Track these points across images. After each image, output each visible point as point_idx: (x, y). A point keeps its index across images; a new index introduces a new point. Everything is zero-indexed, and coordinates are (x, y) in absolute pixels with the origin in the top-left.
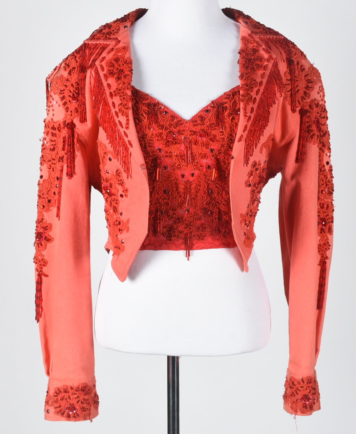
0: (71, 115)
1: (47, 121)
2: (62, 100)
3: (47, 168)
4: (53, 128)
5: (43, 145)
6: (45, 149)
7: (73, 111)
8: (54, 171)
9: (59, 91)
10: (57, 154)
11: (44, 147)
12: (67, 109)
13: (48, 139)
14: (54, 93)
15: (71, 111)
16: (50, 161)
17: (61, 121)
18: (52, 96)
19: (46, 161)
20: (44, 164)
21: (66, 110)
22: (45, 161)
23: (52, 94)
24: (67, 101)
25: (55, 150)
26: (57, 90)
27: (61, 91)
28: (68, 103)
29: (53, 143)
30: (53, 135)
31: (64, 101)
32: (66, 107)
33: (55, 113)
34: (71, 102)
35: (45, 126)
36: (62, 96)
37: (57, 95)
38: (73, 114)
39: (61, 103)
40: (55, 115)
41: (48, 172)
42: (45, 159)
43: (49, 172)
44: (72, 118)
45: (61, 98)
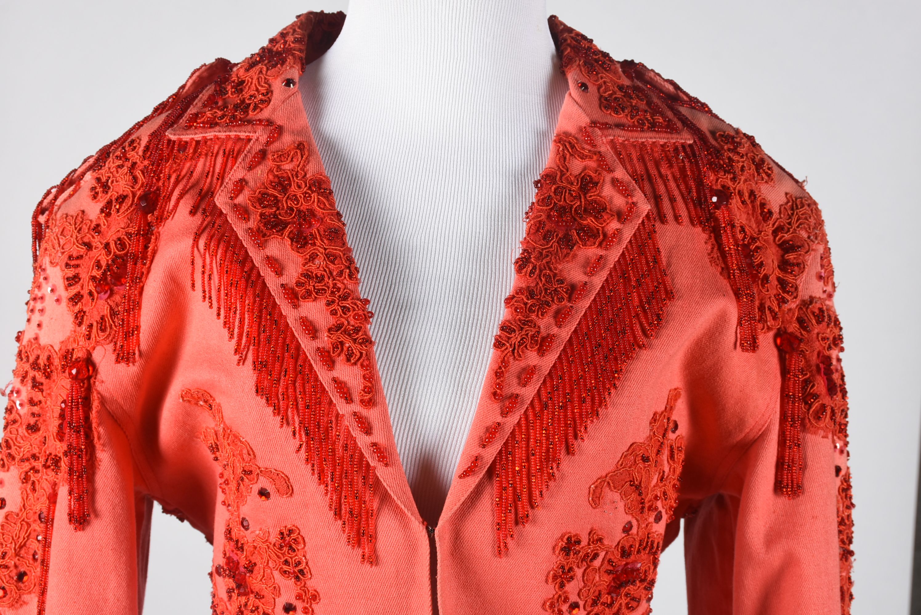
0: (89, 337)
1: (25, 340)
2: (70, 285)
3: (17, 477)
4: (35, 365)
5: (9, 410)
6: (15, 422)
7: (95, 324)
8: (34, 490)
9: (65, 258)
10: (45, 444)
11: (12, 417)
12: (79, 318)
13: (24, 395)
14: (51, 262)
15: (91, 326)
16: (28, 460)
17: (57, 349)
18: (44, 270)
19: (18, 458)
20: (12, 468)
21: (76, 317)
22: (13, 458)
23: (46, 261)
24: (85, 292)
25: (38, 430)
26: (60, 254)
27: (70, 257)
28: (86, 297)
29: (36, 409)
30: (36, 385)
31: (74, 290)
32: (77, 309)
33: (45, 319)
34: (93, 299)
35: (20, 354)
36: (70, 273)
37: (58, 267)
38: (93, 336)
39: (65, 294)
40: (44, 325)
41: (20, 492)
42: (13, 451)
43: (23, 491)
44: (88, 345)
45: (68, 279)
